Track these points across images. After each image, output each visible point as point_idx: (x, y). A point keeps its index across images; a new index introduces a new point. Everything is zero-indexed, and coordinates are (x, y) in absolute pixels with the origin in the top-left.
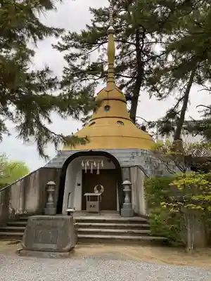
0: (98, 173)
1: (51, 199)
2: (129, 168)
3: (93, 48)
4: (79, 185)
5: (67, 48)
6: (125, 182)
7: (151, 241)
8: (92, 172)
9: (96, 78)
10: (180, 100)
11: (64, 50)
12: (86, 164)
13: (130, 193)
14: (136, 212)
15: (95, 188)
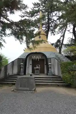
0: (38, 60)
1: (22, 69)
2: (50, 58)
3: (33, 17)
4: (31, 65)
5: (24, 16)
6: (49, 64)
7: (62, 85)
8: (36, 60)
9: (34, 28)
10: (61, 36)
11: (23, 17)
12: (34, 57)
13: (51, 68)
14: (53, 74)
15: (37, 66)
